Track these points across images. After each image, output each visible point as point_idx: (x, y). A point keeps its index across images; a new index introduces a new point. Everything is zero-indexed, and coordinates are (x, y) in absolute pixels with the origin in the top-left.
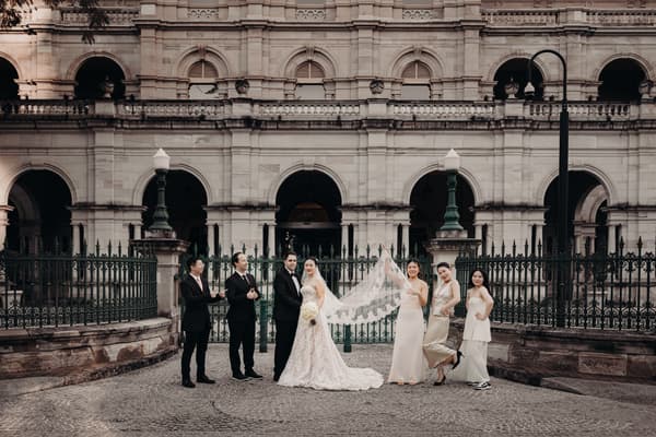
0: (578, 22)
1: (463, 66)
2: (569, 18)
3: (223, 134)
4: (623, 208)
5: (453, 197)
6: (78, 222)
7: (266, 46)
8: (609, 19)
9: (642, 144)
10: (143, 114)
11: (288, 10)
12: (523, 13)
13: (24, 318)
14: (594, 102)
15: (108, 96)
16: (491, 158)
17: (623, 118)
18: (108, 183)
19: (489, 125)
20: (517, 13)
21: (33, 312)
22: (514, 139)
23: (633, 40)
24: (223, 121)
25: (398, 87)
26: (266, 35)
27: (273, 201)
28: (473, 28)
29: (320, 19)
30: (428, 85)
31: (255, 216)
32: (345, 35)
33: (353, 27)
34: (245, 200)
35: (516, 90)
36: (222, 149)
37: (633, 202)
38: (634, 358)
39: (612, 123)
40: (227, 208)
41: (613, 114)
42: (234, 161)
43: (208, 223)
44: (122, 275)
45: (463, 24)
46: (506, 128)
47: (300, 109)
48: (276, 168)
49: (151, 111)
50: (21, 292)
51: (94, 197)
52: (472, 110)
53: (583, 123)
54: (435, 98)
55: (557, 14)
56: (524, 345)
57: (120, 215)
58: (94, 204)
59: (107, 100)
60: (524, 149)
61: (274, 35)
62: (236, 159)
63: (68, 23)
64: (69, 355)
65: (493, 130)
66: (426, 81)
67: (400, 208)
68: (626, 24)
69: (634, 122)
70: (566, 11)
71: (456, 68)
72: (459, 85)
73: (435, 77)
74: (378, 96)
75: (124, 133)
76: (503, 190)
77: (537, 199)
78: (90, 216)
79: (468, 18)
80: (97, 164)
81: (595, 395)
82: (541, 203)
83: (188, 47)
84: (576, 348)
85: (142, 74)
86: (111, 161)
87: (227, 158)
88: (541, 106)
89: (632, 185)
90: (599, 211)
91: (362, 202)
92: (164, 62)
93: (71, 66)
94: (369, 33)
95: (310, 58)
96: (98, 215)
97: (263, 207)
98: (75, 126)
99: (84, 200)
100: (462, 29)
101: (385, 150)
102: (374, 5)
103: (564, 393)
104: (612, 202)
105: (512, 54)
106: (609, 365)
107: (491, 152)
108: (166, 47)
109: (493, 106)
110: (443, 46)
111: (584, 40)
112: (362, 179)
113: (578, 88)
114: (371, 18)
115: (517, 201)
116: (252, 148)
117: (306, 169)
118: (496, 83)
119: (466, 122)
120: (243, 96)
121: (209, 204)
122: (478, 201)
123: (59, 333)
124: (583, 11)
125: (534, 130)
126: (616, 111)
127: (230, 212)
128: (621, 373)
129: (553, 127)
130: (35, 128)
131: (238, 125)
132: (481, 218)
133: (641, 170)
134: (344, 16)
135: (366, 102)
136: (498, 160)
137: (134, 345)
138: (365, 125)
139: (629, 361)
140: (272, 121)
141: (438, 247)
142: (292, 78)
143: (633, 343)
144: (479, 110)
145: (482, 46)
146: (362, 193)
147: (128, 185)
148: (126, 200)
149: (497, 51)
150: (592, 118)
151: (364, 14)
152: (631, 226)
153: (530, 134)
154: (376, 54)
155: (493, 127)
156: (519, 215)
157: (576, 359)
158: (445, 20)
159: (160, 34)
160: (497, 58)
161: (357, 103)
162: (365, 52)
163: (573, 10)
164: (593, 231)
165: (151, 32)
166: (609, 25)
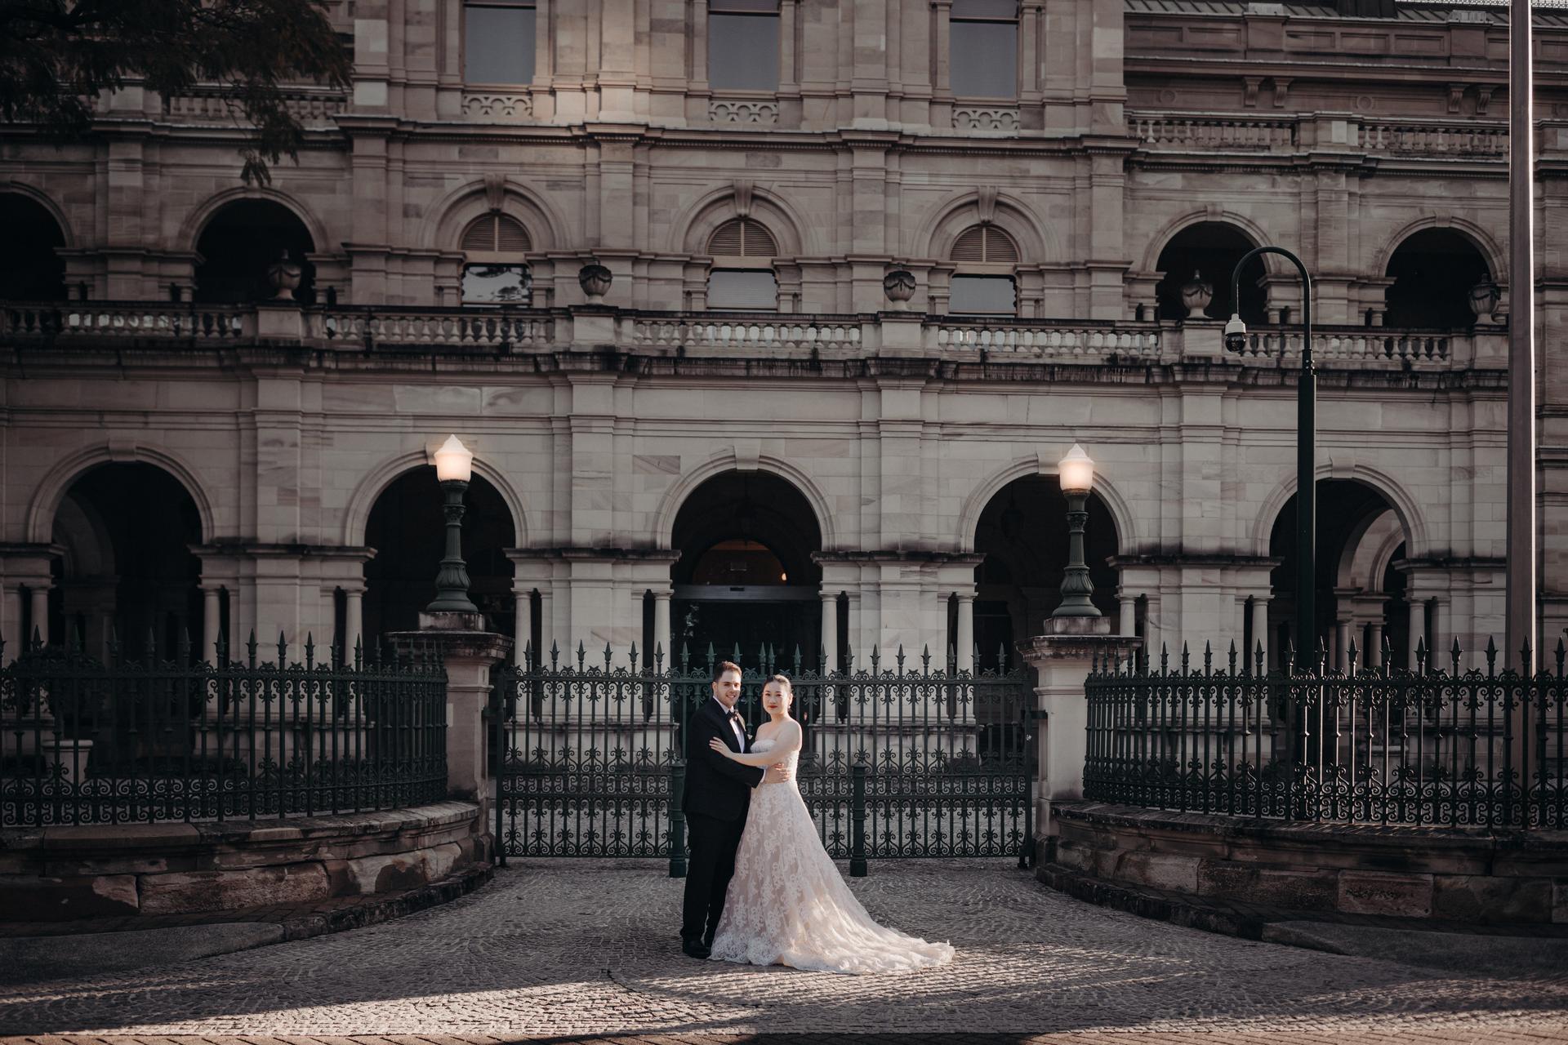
0: (1342, 145)
1: (1089, 236)
2: (1322, 135)
3: (552, 386)
4: (1442, 561)
5: (1079, 546)
6: (217, 583)
7: (642, 181)
8: (1408, 139)
9: (1479, 423)
10: (368, 339)
11: (693, 102)
12: (1219, 122)
13: (151, 802)
14: (1376, 329)
15: (288, 295)
16: (1152, 449)
17: (1438, 364)
18: (288, 495)
19: (1149, 375)
20: (1207, 122)
21: (169, 788)
22: (1202, 408)
23: (1460, 190)
24: (551, 356)
25: (943, 280)
26: (641, 156)
27: (665, 540)
28: (1110, 153)
29: (765, 124)
30: (1011, 278)
31: (627, 572)
32: (823, 162)
33: (842, 144)
34: (601, 536)
35: (1207, 300)
36: (550, 420)
37: (1460, 549)
38: (1446, 882)
39: (1415, 376)
40: (561, 553)
41: (1416, 355)
42: (575, 448)
43: (518, 586)
44: (317, 705)
45: (1087, 143)
46: (1184, 382)
47: (726, 332)
48: (672, 464)
49: (387, 332)
50: (89, 743)
51: (254, 525)
52: (1112, 340)
53: (1353, 374)
54: (1027, 311)
55: (1294, 125)
56: (1228, 859)
57: (315, 568)
58: (253, 542)
59: (286, 305)
60: (1226, 429)
61: (661, 158)
62: (582, 443)
63: (183, 118)
64: (281, 879)
65: (1156, 386)
66: (1006, 268)
67: (952, 557)
68: (1443, 153)
69: (1461, 374)
70: (1314, 120)
71: (1073, 241)
72: (1080, 280)
73: (1026, 260)
74: (902, 306)
75: (324, 382)
76: (1181, 520)
77: (1255, 540)
78: (245, 569)
79: (1098, 130)
80: (261, 449)
81: (1368, 955)
82: (1264, 549)
83: (462, 181)
84: (1332, 862)
85: (356, 239)
86: (295, 445)
87: (558, 440)
88: (1262, 336)
89: (1458, 513)
90: (1390, 568)
91: (868, 543)
92: (406, 214)
93: (189, 221)
94: (876, 159)
95: (743, 211)
96: (264, 566)
97: (644, 553)
98: (212, 363)
99: (229, 533)
100: (1087, 154)
101: (919, 428)
102: (888, 96)
103: (1308, 952)
104: (1417, 549)
105: (1197, 213)
106: (1397, 895)
107: (1154, 435)
108: (409, 180)
109: (1158, 333)
110: (1043, 191)
111: (1355, 186)
112: (868, 490)
113: (1343, 291)
114: (881, 124)
115: (1210, 544)
116: (617, 419)
117: (740, 467)
118: (1161, 276)
119: (1099, 368)
120: (597, 300)
121: (518, 545)
122: (1126, 544)
123: (260, 832)
124: (1350, 121)
125: (1246, 387)
126: (1423, 350)
127: (568, 563)
128: (1420, 913)
129: (1288, 382)
130: (119, 366)
131: (587, 366)
132: (1133, 581)
133: (1477, 481)
134: (819, 118)
135: (876, 320)
136: (1168, 453)
137: (409, 859)
138: (873, 371)
139: (1437, 888)
140: (663, 358)
141: (1048, 652)
142: (702, 255)
143: (1444, 850)
144: (1126, 340)
145: (1130, 193)
146: (868, 523)
147: (333, 499)
148: (328, 533)
149: (1163, 205)
150: (1373, 364)
151: (866, 115)
152: (1459, 602)
153: (1239, 398)
154: (893, 206)
155: (1157, 379)
156: (1214, 576)
157: (1333, 885)
158: (1048, 133)
159: (397, 151)
160: (1163, 221)
161: (856, 320)
162: (868, 201)
163: (1330, 119)
164: (1379, 609)
165: (376, 146)
166: (1407, 153)
